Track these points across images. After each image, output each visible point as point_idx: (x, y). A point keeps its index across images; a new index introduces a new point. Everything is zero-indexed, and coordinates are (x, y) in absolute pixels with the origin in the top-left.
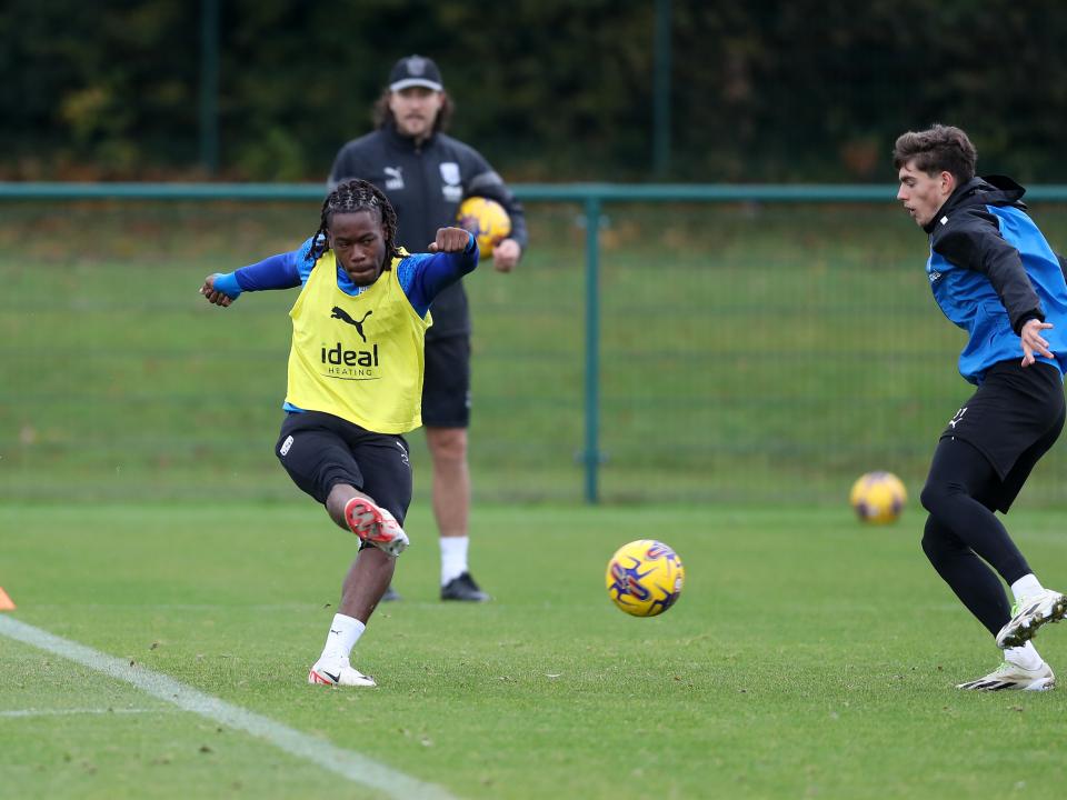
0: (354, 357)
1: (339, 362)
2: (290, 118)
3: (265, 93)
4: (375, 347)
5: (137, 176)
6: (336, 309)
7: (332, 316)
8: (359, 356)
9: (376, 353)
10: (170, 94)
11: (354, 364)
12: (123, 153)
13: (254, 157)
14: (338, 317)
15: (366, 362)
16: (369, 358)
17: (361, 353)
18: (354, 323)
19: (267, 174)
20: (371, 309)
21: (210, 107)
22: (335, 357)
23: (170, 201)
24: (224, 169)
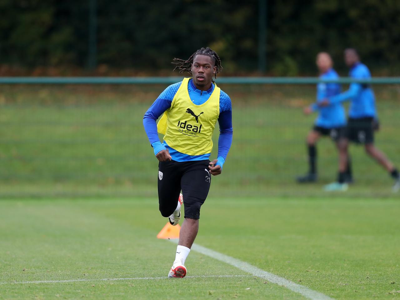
0: (191, 127)
1: (184, 128)
2: (294, 53)
3: (283, 44)
4: (201, 126)
5: (235, 75)
6: (188, 109)
7: (186, 112)
8: (193, 128)
9: (200, 128)
10: (247, 44)
11: (190, 130)
12: (230, 66)
13: (279, 67)
14: (189, 112)
15: (196, 130)
16: (197, 129)
17: (194, 126)
18: (195, 116)
19: (284, 74)
20: (203, 111)
21: (263, 49)
22: (183, 125)
23: (248, 85)
24: (268, 72)
